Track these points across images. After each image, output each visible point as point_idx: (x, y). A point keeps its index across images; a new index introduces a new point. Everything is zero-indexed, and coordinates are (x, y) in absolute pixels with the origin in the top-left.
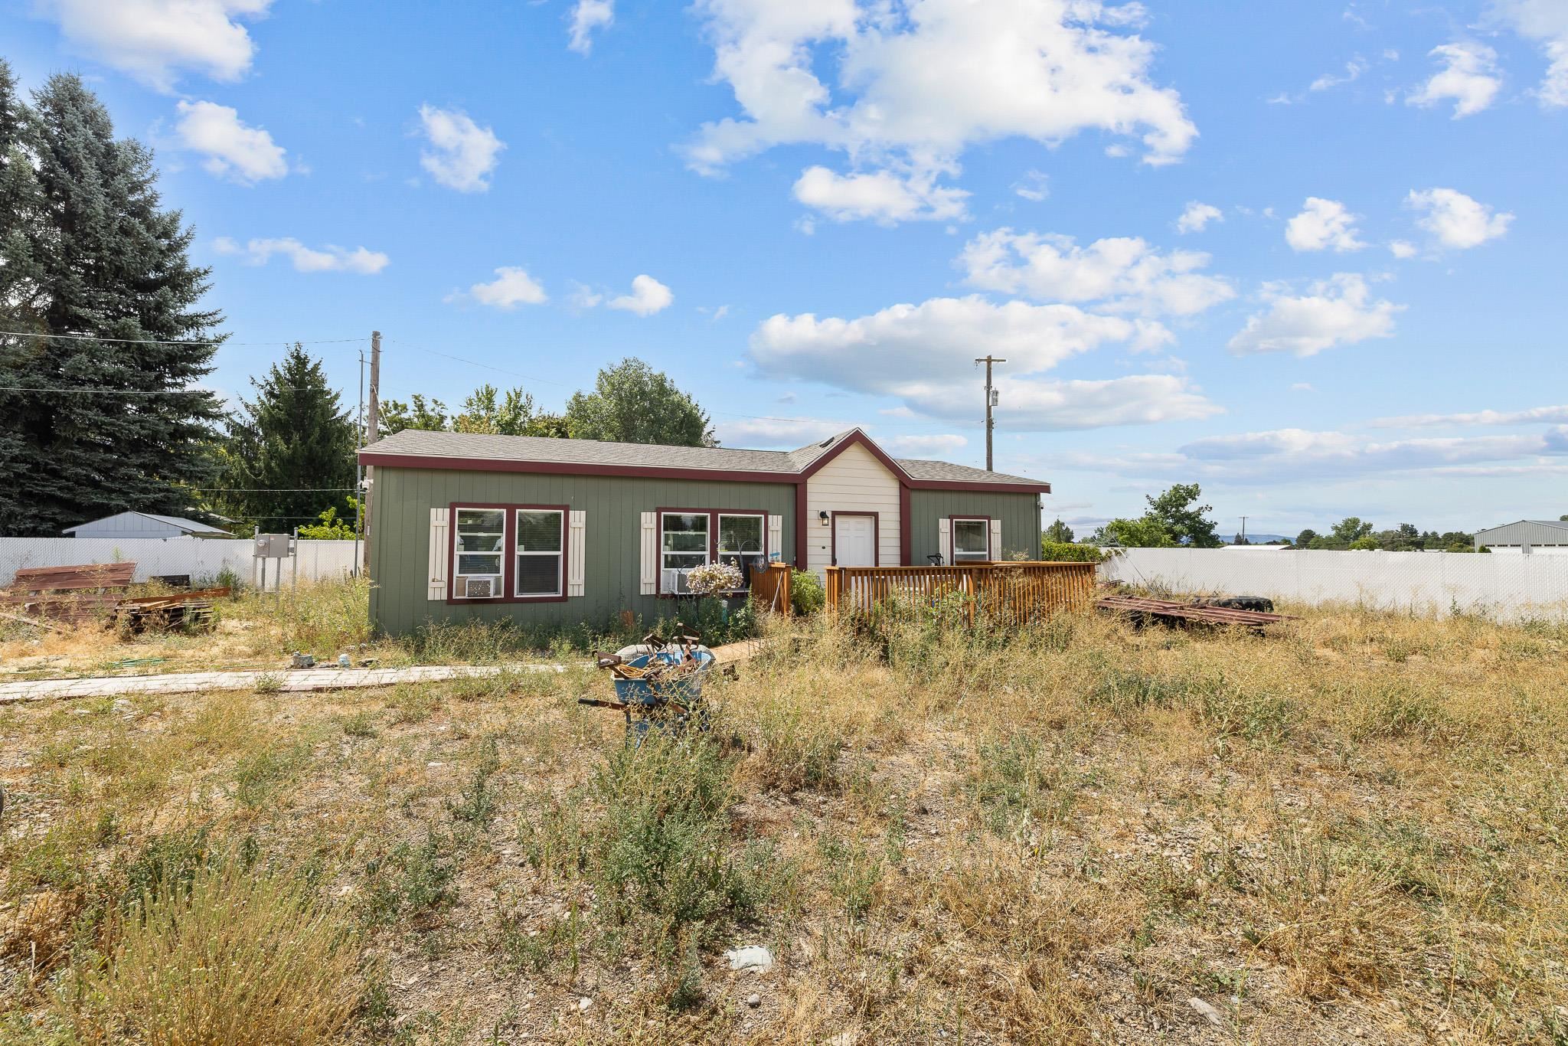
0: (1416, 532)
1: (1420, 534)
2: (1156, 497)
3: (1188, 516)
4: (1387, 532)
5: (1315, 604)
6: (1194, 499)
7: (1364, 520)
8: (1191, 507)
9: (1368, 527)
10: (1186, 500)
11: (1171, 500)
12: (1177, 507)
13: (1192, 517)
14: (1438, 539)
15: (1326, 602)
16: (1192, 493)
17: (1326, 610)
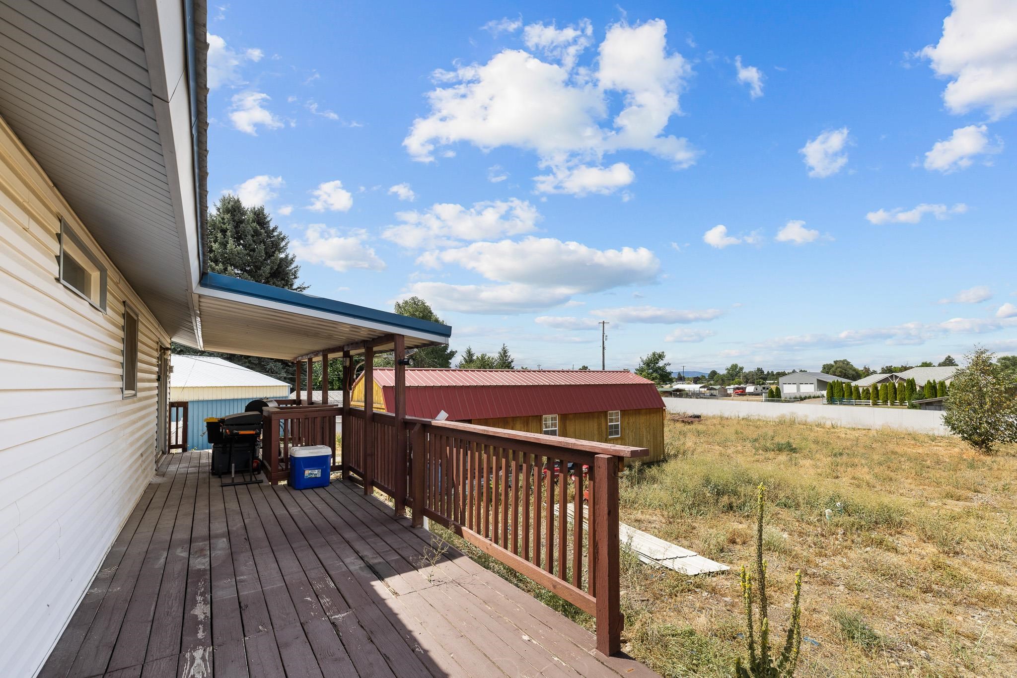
0: (763, 372)
1: (766, 373)
2: (645, 358)
3: (659, 368)
4: (750, 372)
5: (711, 416)
6: (662, 359)
7: (740, 365)
8: (661, 364)
9: (742, 369)
10: (658, 360)
11: (651, 360)
12: (654, 364)
13: (662, 369)
14: (773, 375)
15: (714, 415)
16: (661, 356)
17: (714, 417)
